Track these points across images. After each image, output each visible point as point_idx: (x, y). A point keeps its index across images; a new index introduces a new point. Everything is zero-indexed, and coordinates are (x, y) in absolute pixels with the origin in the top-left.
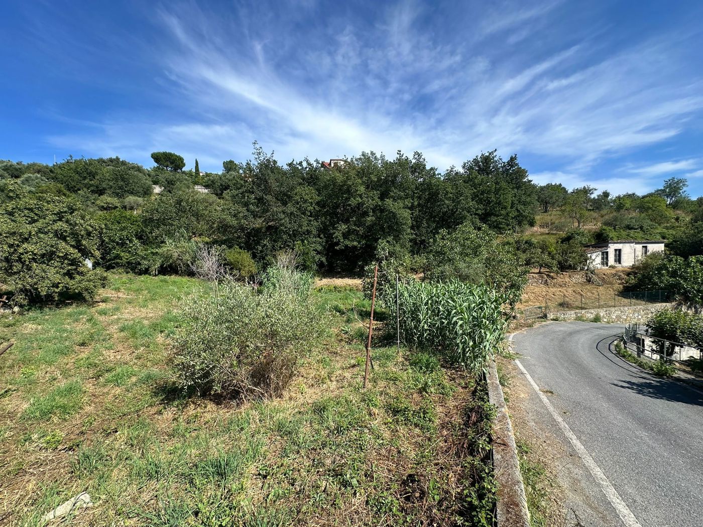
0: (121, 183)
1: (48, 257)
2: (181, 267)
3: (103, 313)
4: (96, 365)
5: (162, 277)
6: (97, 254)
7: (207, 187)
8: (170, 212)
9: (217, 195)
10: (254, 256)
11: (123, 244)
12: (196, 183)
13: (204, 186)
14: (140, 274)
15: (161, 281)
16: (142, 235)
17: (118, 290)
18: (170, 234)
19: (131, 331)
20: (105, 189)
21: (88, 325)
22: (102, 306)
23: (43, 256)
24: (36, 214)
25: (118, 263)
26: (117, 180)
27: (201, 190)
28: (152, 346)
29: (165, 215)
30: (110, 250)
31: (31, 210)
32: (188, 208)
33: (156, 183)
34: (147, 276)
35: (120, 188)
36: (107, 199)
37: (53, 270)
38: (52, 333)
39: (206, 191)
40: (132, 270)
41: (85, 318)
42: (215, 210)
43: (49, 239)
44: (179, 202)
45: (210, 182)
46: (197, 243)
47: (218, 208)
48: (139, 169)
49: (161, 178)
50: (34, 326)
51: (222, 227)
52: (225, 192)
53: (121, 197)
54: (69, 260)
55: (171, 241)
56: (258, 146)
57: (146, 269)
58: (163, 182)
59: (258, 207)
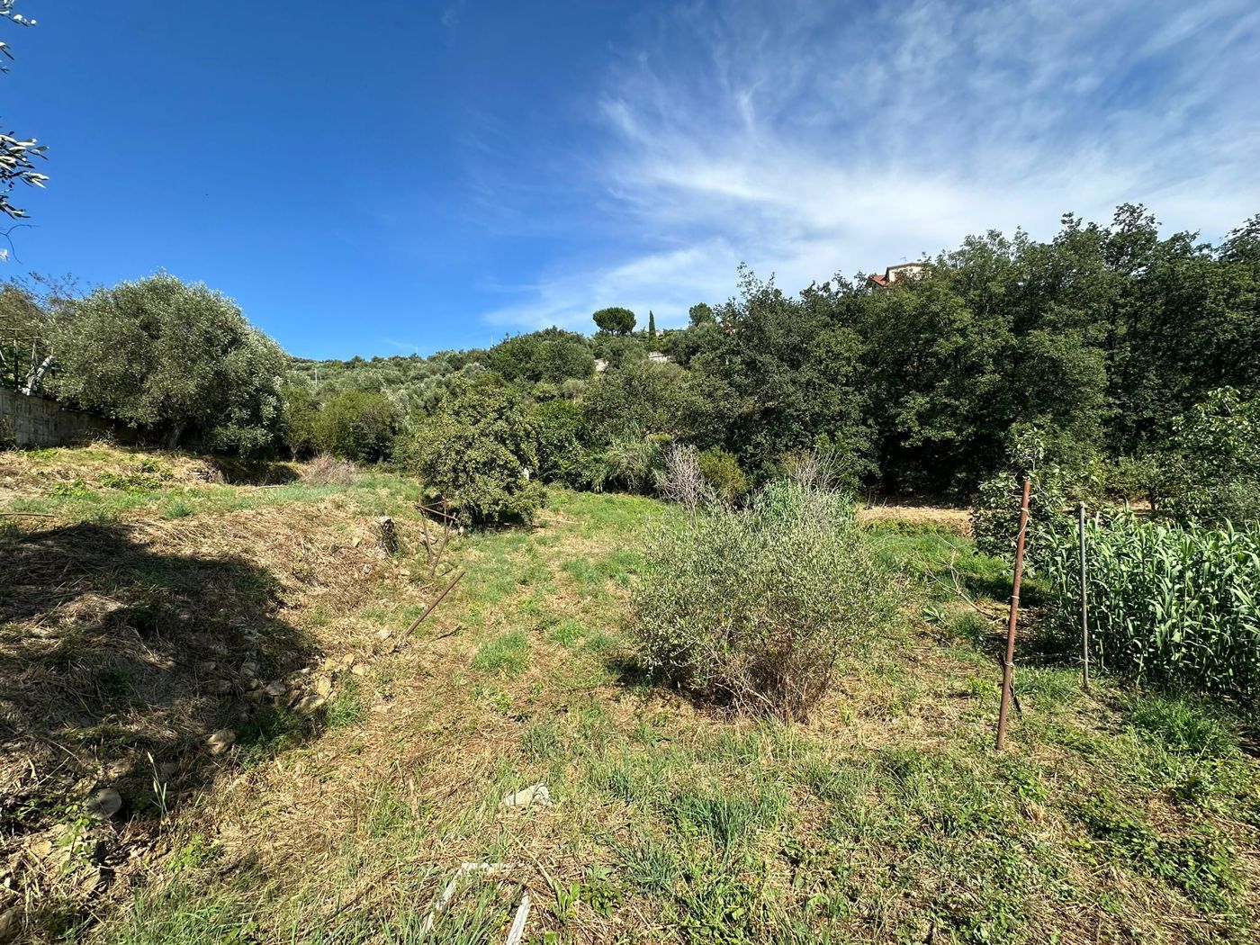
0: (558, 362)
1: (489, 465)
2: (631, 481)
3: (542, 542)
4: (539, 614)
5: (607, 495)
6: (535, 460)
7: (666, 352)
8: (618, 397)
9: (680, 363)
10: (741, 462)
11: (561, 448)
12: (650, 349)
13: (662, 353)
14: (581, 491)
15: (607, 501)
16: (583, 434)
17: (556, 511)
18: (617, 431)
19: (575, 570)
20: (541, 373)
21: (528, 558)
22: (541, 532)
23: (485, 464)
24: (479, 412)
25: (556, 474)
26: (554, 357)
27: (658, 359)
28: (600, 597)
29: (611, 403)
30: (548, 456)
31: (473, 407)
32: (640, 389)
33: (598, 356)
34: (589, 492)
35: (558, 369)
36: (544, 386)
37: (493, 483)
38: (493, 565)
39: (665, 359)
40: (572, 483)
41: (524, 546)
42: (680, 388)
43: (490, 443)
44: (629, 381)
45: (670, 345)
46: (653, 443)
47: (684, 385)
48: (578, 339)
49: (606, 348)
50: (477, 553)
51: (690, 416)
52: (693, 357)
53: (558, 382)
54: (508, 469)
55: (618, 441)
56: (746, 271)
57: (587, 482)
58: (608, 353)
59: (747, 376)
